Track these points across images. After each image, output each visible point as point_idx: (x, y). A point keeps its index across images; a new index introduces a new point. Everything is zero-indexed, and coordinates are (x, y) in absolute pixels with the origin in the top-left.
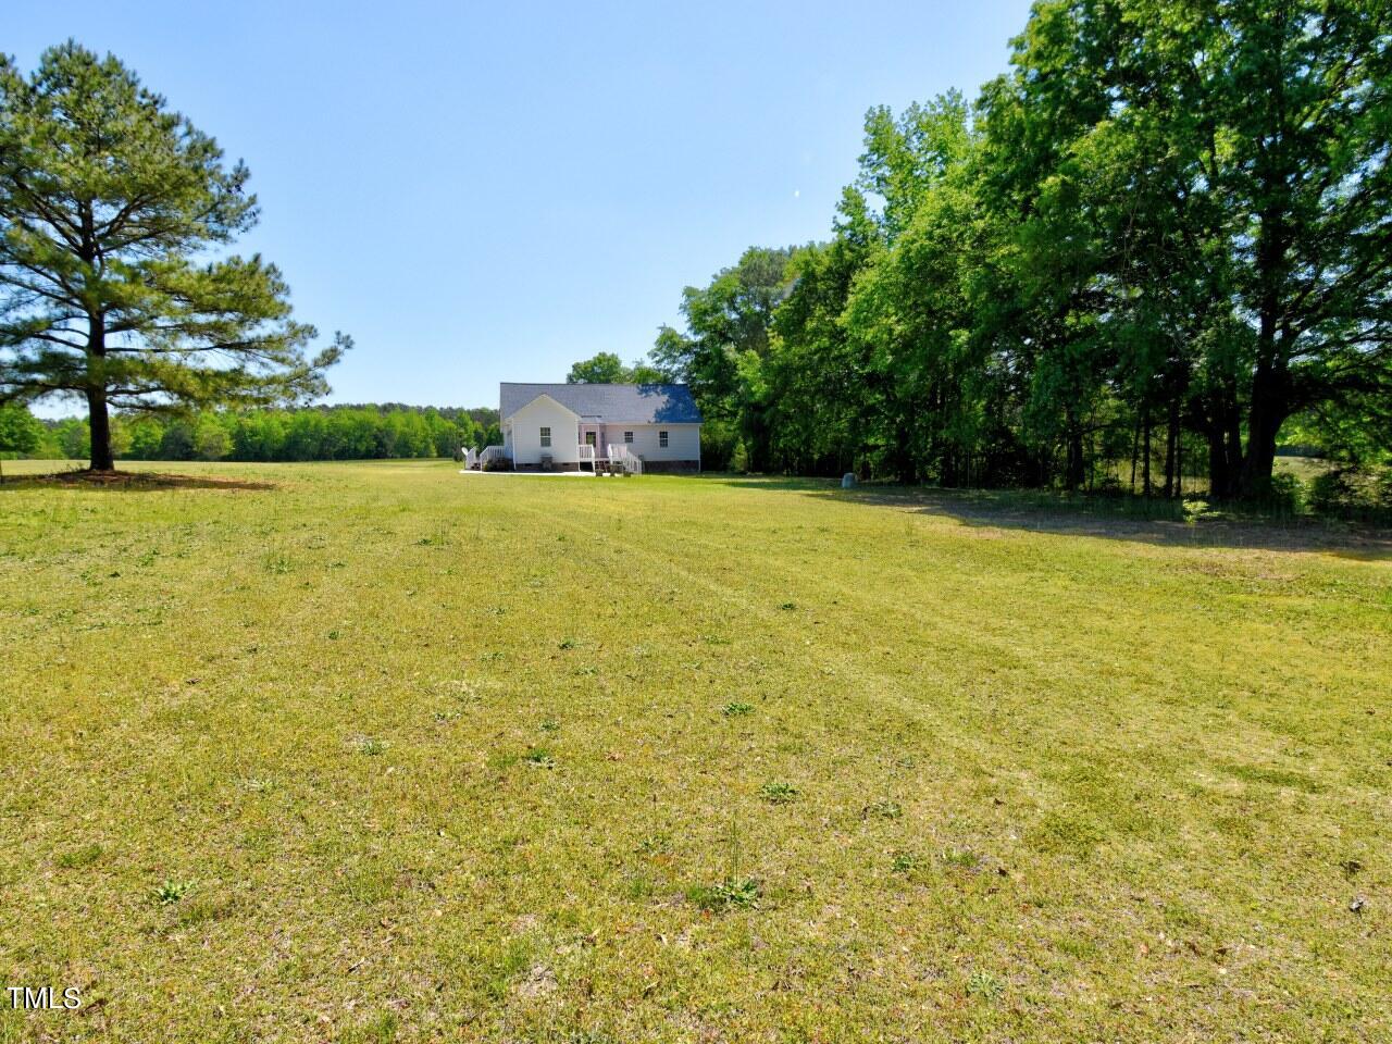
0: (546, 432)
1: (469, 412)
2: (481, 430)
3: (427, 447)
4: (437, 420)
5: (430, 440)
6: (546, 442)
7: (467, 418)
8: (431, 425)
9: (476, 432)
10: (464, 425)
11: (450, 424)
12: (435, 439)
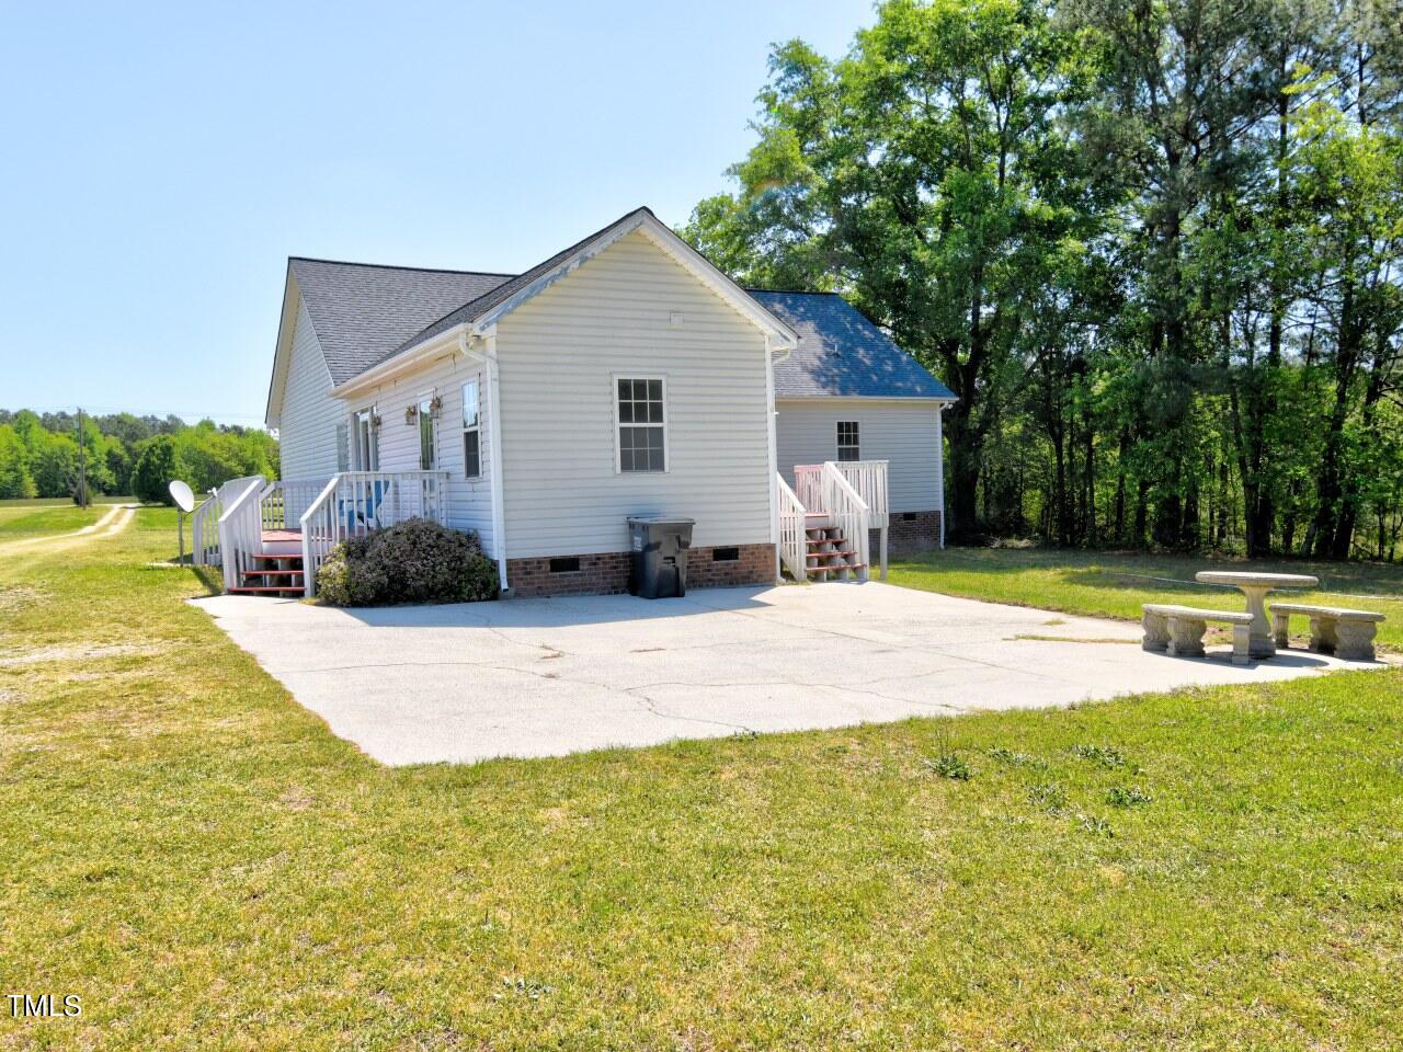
0: (639, 400)
1: (96, 420)
2: (119, 450)
3: (18, 481)
4: (38, 434)
5: (24, 468)
6: (642, 453)
7: (93, 431)
8: (25, 441)
9: (109, 453)
10: (88, 442)
11: (60, 440)
12: (33, 467)
